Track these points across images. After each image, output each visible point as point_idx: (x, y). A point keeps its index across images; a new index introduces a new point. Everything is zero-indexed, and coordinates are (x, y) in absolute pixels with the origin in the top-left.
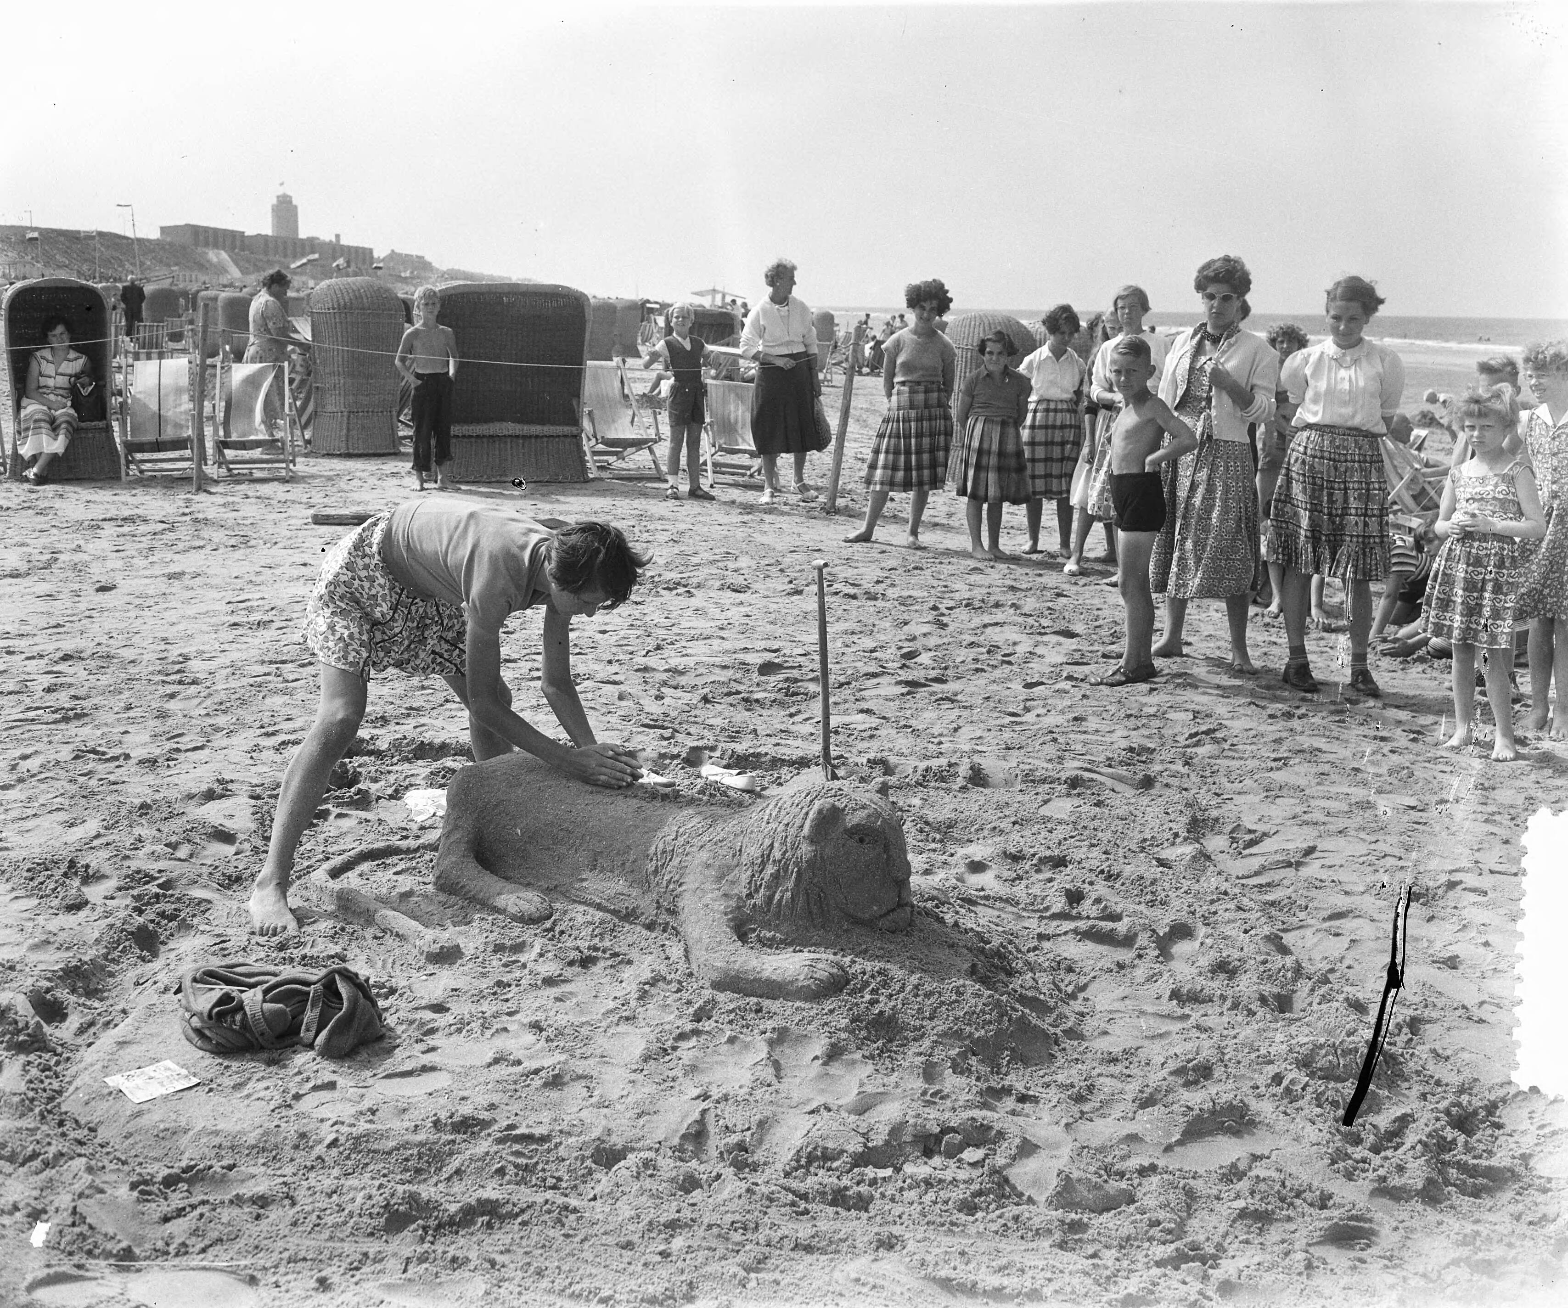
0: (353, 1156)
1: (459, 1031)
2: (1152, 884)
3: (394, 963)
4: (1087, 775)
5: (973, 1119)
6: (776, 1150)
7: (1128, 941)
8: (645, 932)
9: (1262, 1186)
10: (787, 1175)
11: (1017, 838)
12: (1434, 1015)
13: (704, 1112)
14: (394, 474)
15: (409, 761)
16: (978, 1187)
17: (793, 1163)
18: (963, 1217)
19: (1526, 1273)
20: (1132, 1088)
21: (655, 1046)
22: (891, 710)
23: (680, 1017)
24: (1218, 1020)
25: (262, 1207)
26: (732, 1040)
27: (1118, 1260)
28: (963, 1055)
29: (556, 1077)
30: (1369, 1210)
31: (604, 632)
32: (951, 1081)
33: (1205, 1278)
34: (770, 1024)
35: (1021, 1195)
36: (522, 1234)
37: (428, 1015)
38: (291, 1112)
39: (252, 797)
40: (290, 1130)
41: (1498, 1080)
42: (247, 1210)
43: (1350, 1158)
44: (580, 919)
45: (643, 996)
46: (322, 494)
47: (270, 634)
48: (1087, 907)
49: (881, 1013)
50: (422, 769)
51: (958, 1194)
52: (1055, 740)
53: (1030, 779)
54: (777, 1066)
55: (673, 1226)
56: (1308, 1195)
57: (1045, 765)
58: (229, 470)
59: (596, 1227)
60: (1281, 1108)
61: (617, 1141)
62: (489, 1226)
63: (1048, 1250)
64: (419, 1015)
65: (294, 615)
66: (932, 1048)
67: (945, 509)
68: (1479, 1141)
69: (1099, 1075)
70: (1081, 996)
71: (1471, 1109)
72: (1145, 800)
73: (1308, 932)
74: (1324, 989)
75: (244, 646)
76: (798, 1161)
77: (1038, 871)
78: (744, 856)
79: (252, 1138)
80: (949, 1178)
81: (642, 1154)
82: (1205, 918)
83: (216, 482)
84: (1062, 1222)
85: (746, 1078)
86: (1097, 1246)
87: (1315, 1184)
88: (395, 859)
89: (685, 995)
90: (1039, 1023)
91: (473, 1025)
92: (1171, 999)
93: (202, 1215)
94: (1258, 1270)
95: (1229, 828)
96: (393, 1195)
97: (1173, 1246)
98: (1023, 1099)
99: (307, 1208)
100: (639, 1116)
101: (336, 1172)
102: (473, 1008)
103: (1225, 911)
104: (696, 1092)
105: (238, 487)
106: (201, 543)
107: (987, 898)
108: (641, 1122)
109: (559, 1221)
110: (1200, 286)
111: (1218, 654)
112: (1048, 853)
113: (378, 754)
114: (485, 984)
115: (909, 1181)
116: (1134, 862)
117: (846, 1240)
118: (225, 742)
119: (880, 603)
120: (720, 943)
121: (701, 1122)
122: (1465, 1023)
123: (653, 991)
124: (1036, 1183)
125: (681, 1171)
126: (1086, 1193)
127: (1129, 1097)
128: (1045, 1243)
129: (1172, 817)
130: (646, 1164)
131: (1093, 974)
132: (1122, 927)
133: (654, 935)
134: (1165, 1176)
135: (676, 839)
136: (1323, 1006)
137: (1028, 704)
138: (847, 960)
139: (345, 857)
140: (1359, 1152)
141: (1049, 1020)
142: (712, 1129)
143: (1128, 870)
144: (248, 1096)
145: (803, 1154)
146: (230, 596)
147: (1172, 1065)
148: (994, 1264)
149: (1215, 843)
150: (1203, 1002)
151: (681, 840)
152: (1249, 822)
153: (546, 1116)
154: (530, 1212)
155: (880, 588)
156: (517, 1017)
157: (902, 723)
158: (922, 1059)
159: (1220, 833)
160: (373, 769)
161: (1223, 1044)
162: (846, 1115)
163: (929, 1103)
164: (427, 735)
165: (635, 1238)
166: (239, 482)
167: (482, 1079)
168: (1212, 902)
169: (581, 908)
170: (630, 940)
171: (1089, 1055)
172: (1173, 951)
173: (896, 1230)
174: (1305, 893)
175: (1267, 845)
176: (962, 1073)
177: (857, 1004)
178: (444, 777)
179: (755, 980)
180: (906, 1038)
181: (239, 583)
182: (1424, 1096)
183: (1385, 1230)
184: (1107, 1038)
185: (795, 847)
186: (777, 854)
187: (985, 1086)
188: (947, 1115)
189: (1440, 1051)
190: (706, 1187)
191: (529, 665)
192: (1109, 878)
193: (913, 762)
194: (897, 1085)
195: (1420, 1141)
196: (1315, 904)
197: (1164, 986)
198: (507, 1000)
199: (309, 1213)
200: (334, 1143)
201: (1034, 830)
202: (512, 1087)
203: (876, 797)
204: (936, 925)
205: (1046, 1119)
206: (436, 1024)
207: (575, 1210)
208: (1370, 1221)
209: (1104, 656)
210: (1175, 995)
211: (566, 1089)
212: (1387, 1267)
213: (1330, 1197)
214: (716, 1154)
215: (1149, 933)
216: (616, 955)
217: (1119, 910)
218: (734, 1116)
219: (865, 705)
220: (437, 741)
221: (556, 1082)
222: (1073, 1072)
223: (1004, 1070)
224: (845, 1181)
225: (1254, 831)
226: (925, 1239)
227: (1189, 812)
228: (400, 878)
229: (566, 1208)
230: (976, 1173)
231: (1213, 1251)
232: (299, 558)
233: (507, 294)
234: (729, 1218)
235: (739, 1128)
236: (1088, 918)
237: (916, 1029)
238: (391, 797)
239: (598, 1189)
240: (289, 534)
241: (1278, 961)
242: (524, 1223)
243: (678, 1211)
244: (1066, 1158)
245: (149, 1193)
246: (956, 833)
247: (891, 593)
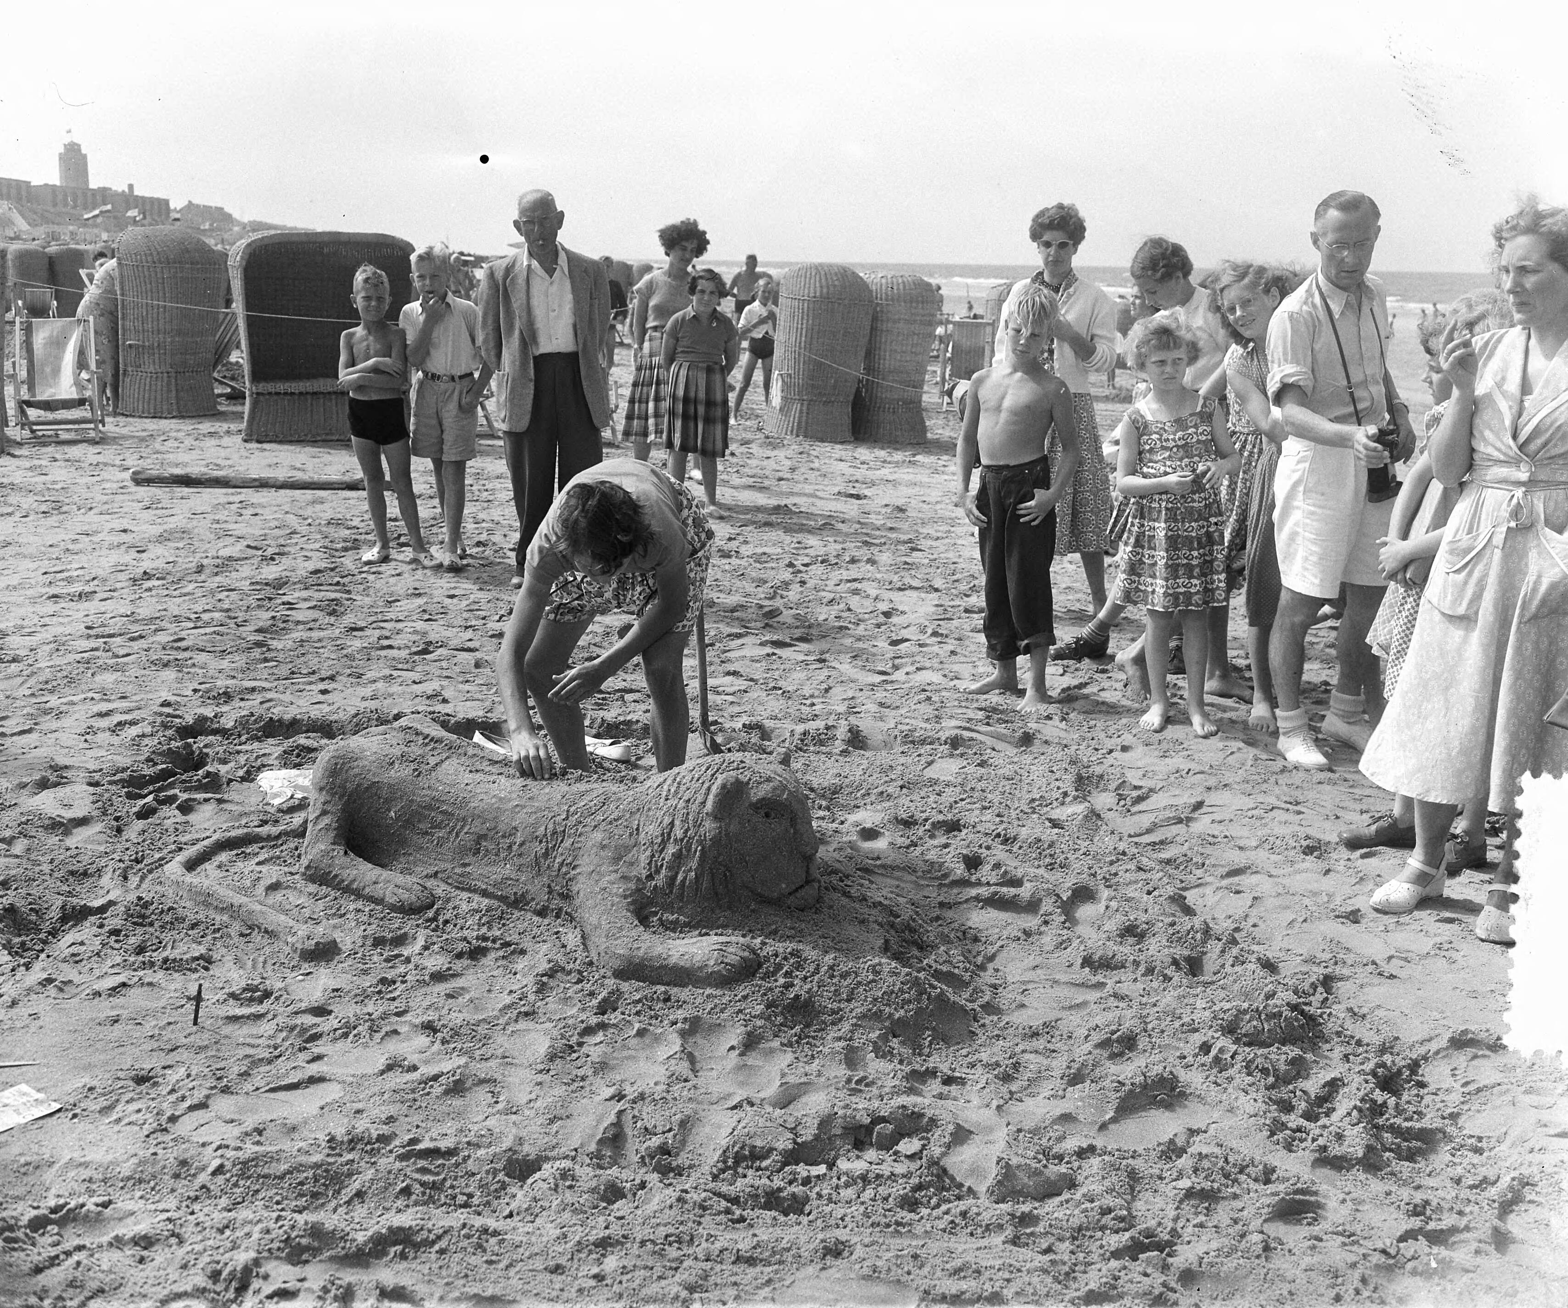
0: (241, 1183)
1: (346, 1035)
2: (1050, 846)
3: (265, 962)
4: (966, 734)
5: (904, 1107)
6: (701, 1151)
7: (1032, 906)
8: (536, 919)
9: (1206, 1164)
10: (715, 1178)
11: (907, 803)
12: (1346, 972)
13: (621, 1113)
14: (211, 434)
15: (259, 739)
16: (917, 1180)
17: (720, 1165)
18: (906, 1216)
19: (1480, 1241)
20: (1059, 1064)
21: (560, 1044)
22: (758, 671)
23: (584, 1010)
24: (1133, 986)
25: (145, 1248)
26: (641, 1033)
27: (1072, 1252)
28: (884, 1038)
29: (456, 1082)
30: (1313, 1183)
31: (452, 597)
32: (875, 1066)
33: (1165, 1268)
34: (680, 1014)
35: (960, 1186)
36: (440, 1263)
37: (309, 1020)
38: (167, 1138)
39: (90, 784)
40: (170, 1157)
41: (1419, 1038)
42: (129, 1253)
43: (1287, 1128)
44: (465, 907)
45: (542, 989)
46: (136, 456)
47: (93, 606)
48: (985, 873)
49: (797, 997)
50: (273, 748)
51: (898, 1189)
52: (929, 699)
53: (911, 740)
54: (692, 1059)
55: (604, 1244)
56: (1250, 1170)
57: (924, 725)
58: (33, 431)
59: (521, 1250)
60: (1212, 1078)
61: (529, 1150)
62: (403, 1256)
63: (1002, 1247)
64: (299, 1020)
65: (119, 585)
66: (852, 1032)
67: (788, 463)
68: (1409, 1102)
69: (1023, 1052)
70: (990, 966)
71: (1395, 1069)
72: (1027, 759)
73: (1208, 890)
74: (1235, 951)
75: (66, 620)
76: (725, 1162)
77: (932, 837)
78: (642, 835)
79: (126, 1169)
80: (887, 1173)
81: (557, 1164)
82: (1107, 880)
83: (20, 444)
84: (1013, 1216)
85: (660, 1073)
86: (1051, 1239)
87: (1258, 1158)
88: (255, 848)
89: (588, 987)
90: (957, 999)
91: (360, 1028)
92: (1083, 966)
93: (78, 1263)
94: (1218, 1256)
95: (1113, 785)
96: (293, 1227)
97: (1127, 1235)
98: (948, 1081)
99: (198, 1248)
100: (552, 1121)
101: (224, 1202)
102: (358, 1009)
103: (1125, 872)
104: (610, 1091)
105: (44, 450)
106: (10, 510)
107: (883, 866)
108: (554, 1128)
109: (480, 1246)
110: (1035, 235)
111: (1077, 606)
112: (941, 818)
113: (223, 732)
114: (367, 982)
115: (844, 1179)
116: (1029, 823)
117: (788, 1250)
118: (54, 725)
119: (734, 561)
120: (621, 929)
121: (618, 1124)
122: (1376, 980)
123: (552, 983)
124: (975, 1171)
125: (603, 1179)
126: (1026, 1180)
127: (1057, 1073)
128: (997, 1240)
129: (1058, 776)
130: (565, 1174)
131: (1000, 943)
132: (1025, 892)
133: (546, 921)
134: (1106, 1158)
135: (567, 818)
136: (1237, 968)
137: (897, 661)
138: (758, 941)
139: (199, 847)
140: (1294, 1120)
141: (966, 995)
142: (629, 1131)
143: (1024, 832)
144: (118, 1121)
145: (730, 1154)
146: (46, 565)
147: (1096, 1037)
148: (948, 1266)
149: (1103, 800)
150: (1116, 968)
151: (573, 819)
152: (1133, 778)
153: (450, 1127)
154: (447, 1238)
155: (733, 545)
156: (408, 1017)
157: (771, 685)
158: (842, 1044)
159: (1105, 790)
160: (221, 749)
161: (1145, 1013)
162: (770, 1109)
163: (854, 1092)
164: (274, 711)
165: (562, 1261)
166: (44, 445)
167: (376, 1089)
168: (1112, 863)
169: (465, 895)
170: (521, 927)
171: (1010, 1031)
172: (1077, 915)
173: (842, 1234)
174: (1201, 850)
175: (1156, 801)
176: (883, 1057)
177: (771, 989)
178: (298, 756)
179: (661, 967)
180: (824, 1022)
181: (55, 552)
182: (1346, 1058)
183: (1332, 1204)
184: (1023, 1011)
185: (698, 825)
186: (678, 832)
187: (908, 1069)
188: (876, 1103)
189: (1356, 1010)
190: (630, 1196)
191: (377, 633)
192: (1005, 841)
193: (788, 725)
194: (819, 1075)
195: (1355, 1107)
196: (1212, 861)
197: (1075, 954)
198: (394, 999)
199: (200, 1253)
200: (219, 1170)
201: (923, 794)
202: (411, 1096)
203: (779, 768)
204: (845, 901)
205: (976, 1101)
206: (319, 1029)
207: (495, 1233)
208: (1316, 1193)
209: (967, 611)
210: (1087, 962)
211: (467, 1094)
212: (1344, 1244)
213: (1273, 1170)
214: (637, 1159)
215: (1054, 898)
216: (508, 944)
217: (1019, 875)
218: (651, 1116)
219: (731, 667)
220: (287, 717)
221: (457, 1088)
222: (995, 1049)
223: (926, 1051)
224: (777, 1182)
225: (1140, 787)
226: (873, 1243)
227: (1073, 770)
228: (264, 868)
229: (485, 1231)
230: (914, 1166)
231: (1167, 1237)
232: (118, 524)
233: (327, 244)
234: (662, 1231)
235: (660, 1129)
236: (988, 884)
237: (834, 1012)
238: (243, 779)
239: (514, 1205)
240: (105, 498)
241: (1185, 923)
242: (442, 1252)
243: (607, 1228)
244: (1003, 1144)
245: (15, 1240)
246: (842, 799)
247: (745, 550)
